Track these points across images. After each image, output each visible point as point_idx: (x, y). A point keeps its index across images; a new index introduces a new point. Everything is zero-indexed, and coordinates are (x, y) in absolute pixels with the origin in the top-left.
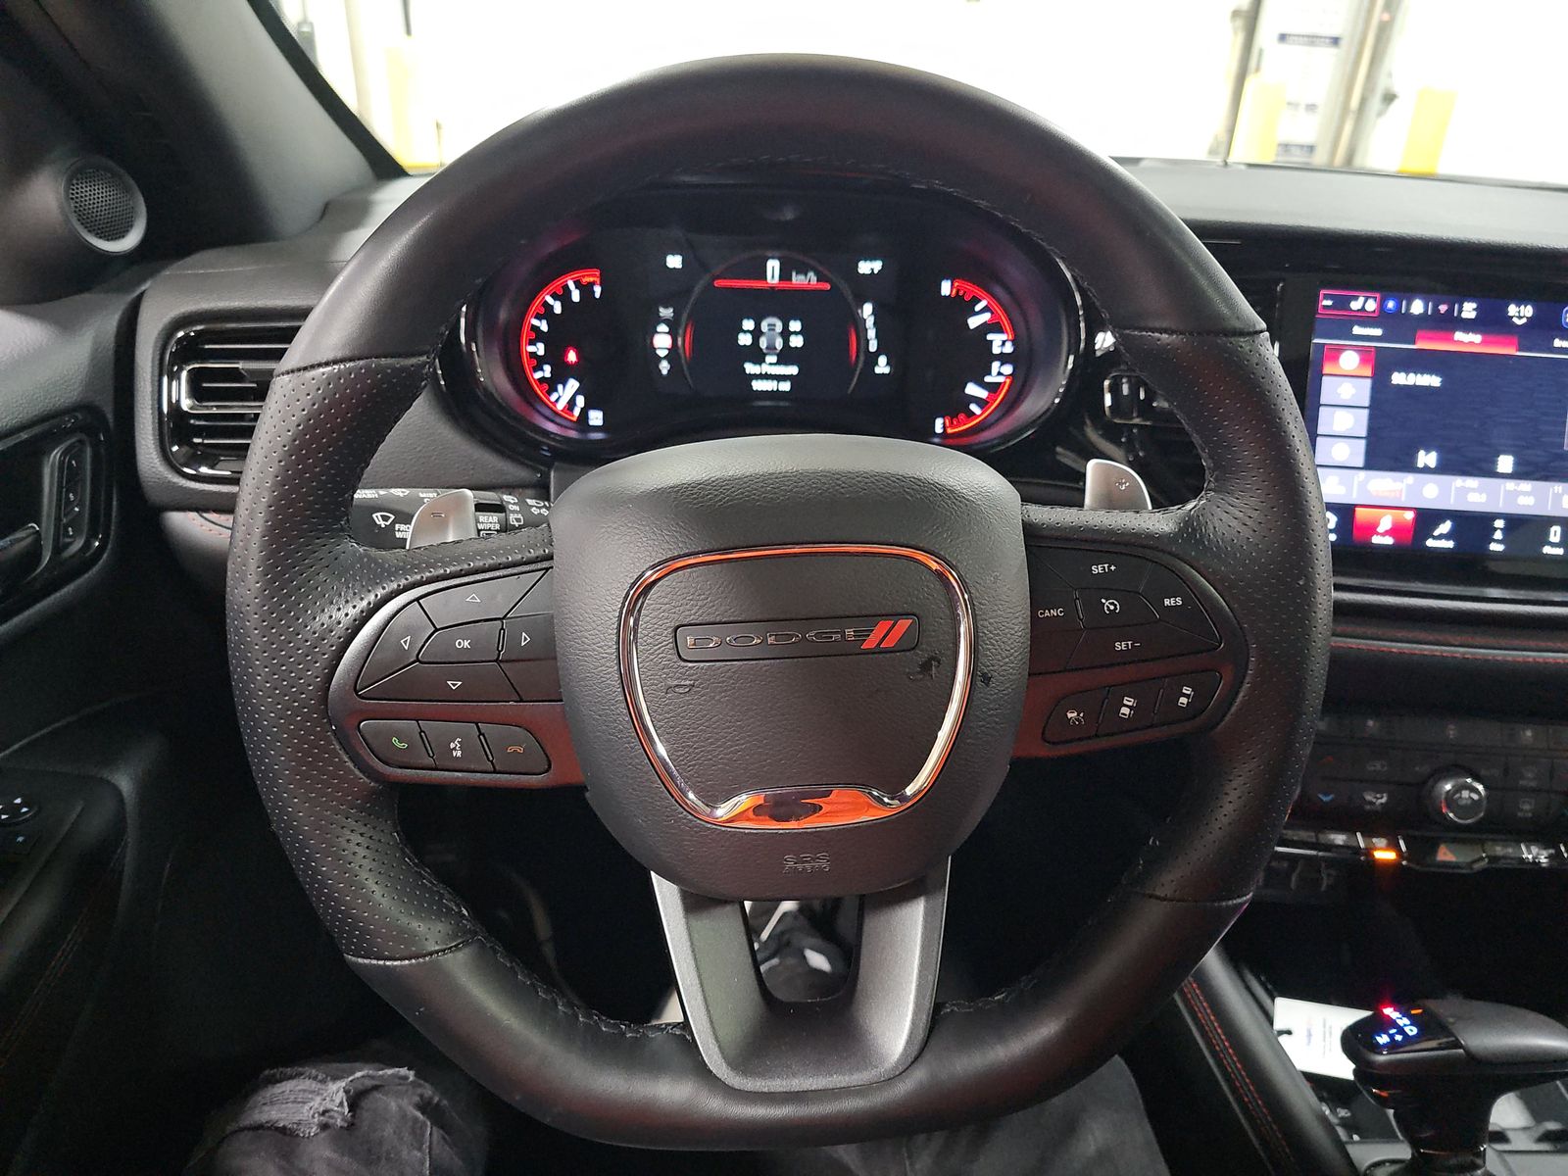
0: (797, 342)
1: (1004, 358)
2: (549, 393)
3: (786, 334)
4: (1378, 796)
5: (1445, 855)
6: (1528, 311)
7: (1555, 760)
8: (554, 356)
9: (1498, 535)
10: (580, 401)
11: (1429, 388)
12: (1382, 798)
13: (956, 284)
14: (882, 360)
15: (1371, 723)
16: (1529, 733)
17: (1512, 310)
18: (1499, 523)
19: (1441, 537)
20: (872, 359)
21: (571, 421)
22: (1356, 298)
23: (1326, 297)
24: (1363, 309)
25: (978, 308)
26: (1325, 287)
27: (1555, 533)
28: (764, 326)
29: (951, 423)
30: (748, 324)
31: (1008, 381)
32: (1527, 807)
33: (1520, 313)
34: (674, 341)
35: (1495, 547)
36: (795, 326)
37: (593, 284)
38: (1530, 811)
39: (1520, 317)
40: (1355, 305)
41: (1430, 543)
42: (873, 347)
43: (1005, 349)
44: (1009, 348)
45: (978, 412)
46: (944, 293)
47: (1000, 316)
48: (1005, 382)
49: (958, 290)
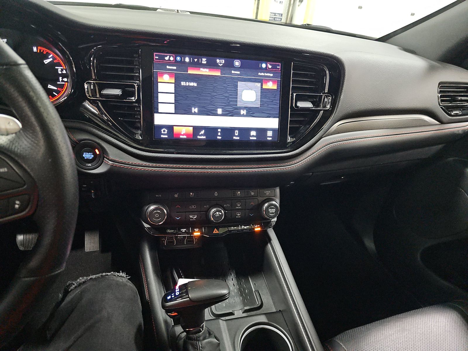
1: (64, 76)
4: (194, 216)
5: (216, 231)
6: (223, 61)
7: (246, 200)
9: (219, 134)
11: (193, 86)
12: (195, 216)
13: (39, 48)
15: (191, 194)
16: (239, 193)
17: (218, 61)
18: (219, 130)
19: (202, 135)
22: (166, 56)
23: (156, 55)
24: (169, 60)
25: (49, 57)
26: (156, 52)
27: (237, 133)
32: (239, 215)
33: (220, 62)
35: (219, 138)
38: (240, 216)
39: (220, 63)
40: (167, 58)
41: (199, 137)
43: (63, 72)
44: (64, 72)
45: (57, 95)
46: (34, 51)
47: (59, 60)
48: (66, 84)
49: (40, 50)
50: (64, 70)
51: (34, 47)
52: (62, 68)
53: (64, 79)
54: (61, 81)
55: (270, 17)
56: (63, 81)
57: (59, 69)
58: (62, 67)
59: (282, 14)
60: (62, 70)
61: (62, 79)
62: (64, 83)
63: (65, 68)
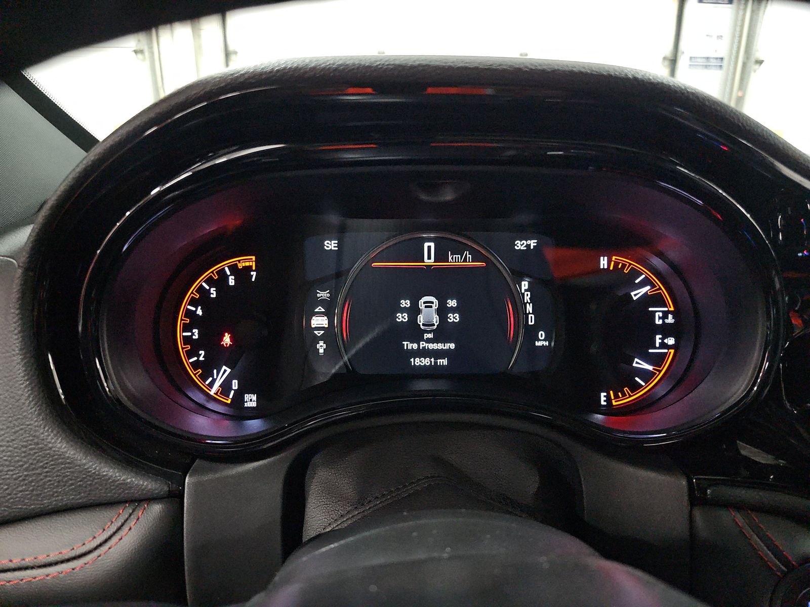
0: (454, 318)
1: (666, 331)
2: (204, 377)
3: (443, 311)
8: (210, 341)
10: (235, 384)
13: (614, 258)
14: (542, 334)
20: (531, 333)
21: (226, 404)
25: (638, 281)
28: (421, 305)
29: (616, 397)
30: (405, 303)
31: (672, 351)
34: (331, 322)
36: (452, 303)
37: (249, 268)
42: (531, 321)
43: (667, 321)
44: (670, 320)
45: (643, 384)
46: (602, 267)
47: (660, 289)
48: (670, 353)
49: (616, 264)
50: (670, 316)
51: (602, 258)
52: (666, 309)
53: (666, 341)
54: (657, 345)
55: (690, 65)
56: (663, 345)
57: (658, 311)
58: (667, 307)
59: (722, 58)
60: (665, 315)
61: (662, 339)
62: (666, 351)
63: (672, 309)
